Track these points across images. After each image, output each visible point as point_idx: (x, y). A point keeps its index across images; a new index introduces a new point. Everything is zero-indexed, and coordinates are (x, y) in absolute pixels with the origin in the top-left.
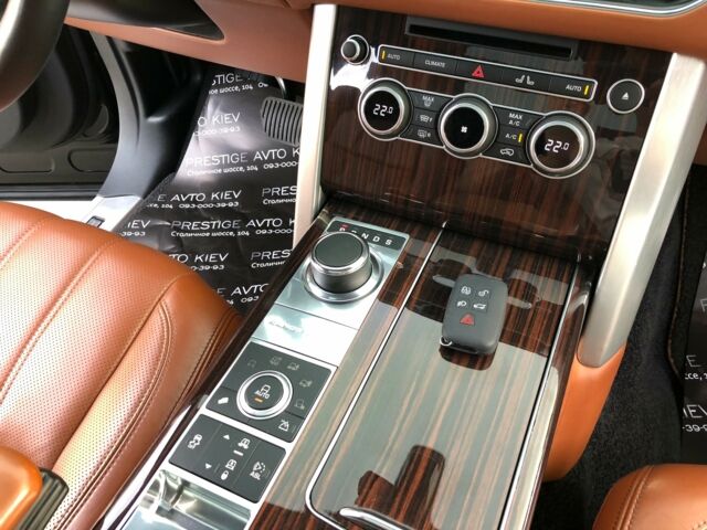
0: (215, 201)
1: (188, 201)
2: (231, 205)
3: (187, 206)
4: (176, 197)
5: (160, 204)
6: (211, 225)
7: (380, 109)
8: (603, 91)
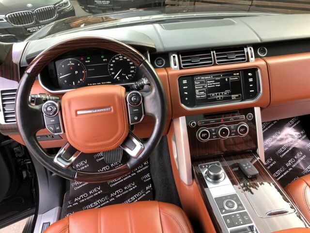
0: (92, 194)
1: (82, 199)
2: (99, 192)
3: (83, 200)
4: (76, 200)
5: (72, 204)
6: (98, 202)
7: (204, 135)
8: (246, 117)
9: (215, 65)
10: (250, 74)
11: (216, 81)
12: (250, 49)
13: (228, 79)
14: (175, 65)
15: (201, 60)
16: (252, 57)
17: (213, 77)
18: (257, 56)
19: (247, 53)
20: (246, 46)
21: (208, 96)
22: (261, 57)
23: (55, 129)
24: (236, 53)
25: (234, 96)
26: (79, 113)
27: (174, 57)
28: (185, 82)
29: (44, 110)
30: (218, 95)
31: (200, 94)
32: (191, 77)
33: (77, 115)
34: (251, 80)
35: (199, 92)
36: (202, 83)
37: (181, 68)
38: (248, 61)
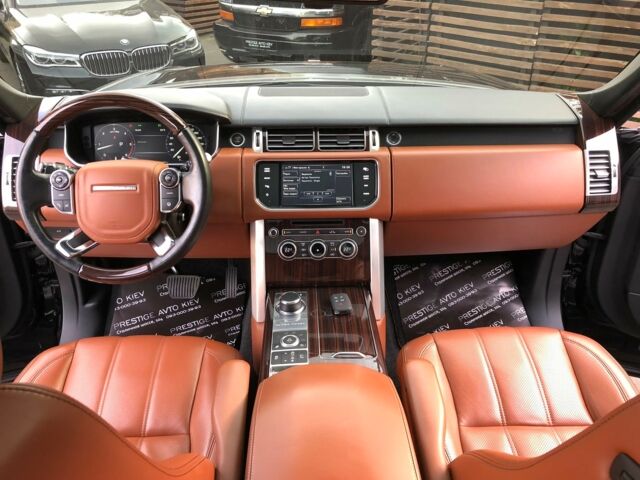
7: (287, 250)
8: (355, 231)
9: (316, 150)
10: (365, 169)
11: (314, 174)
12: (374, 133)
13: (333, 173)
14: (258, 145)
15: (297, 143)
16: (374, 144)
17: (311, 168)
18: (383, 144)
19: (368, 137)
20: (367, 127)
21: (300, 195)
22: (389, 146)
23: (63, 205)
24: (352, 137)
25: (339, 200)
26: (95, 188)
27: (258, 134)
28: (267, 170)
29: (51, 180)
30: (315, 194)
31: (288, 190)
32: (278, 165)
33: (92, 191)
34: (366, 177)
35: (289, 187)
36: (293, 174)
37: (265, 150)
38: (368, 149)
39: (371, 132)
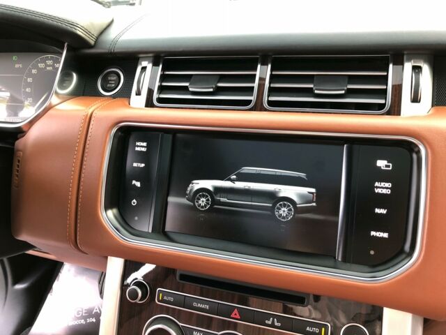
9: (258, 107)
10: (382, 164)
14: (139, 92)
15: (219, 90)
16: (416, 99)
27: (144, 70)
28: (141, 146)
34: (383, 188)
37: (149, 104)
38: (395, 110)
39: (408, 66)
